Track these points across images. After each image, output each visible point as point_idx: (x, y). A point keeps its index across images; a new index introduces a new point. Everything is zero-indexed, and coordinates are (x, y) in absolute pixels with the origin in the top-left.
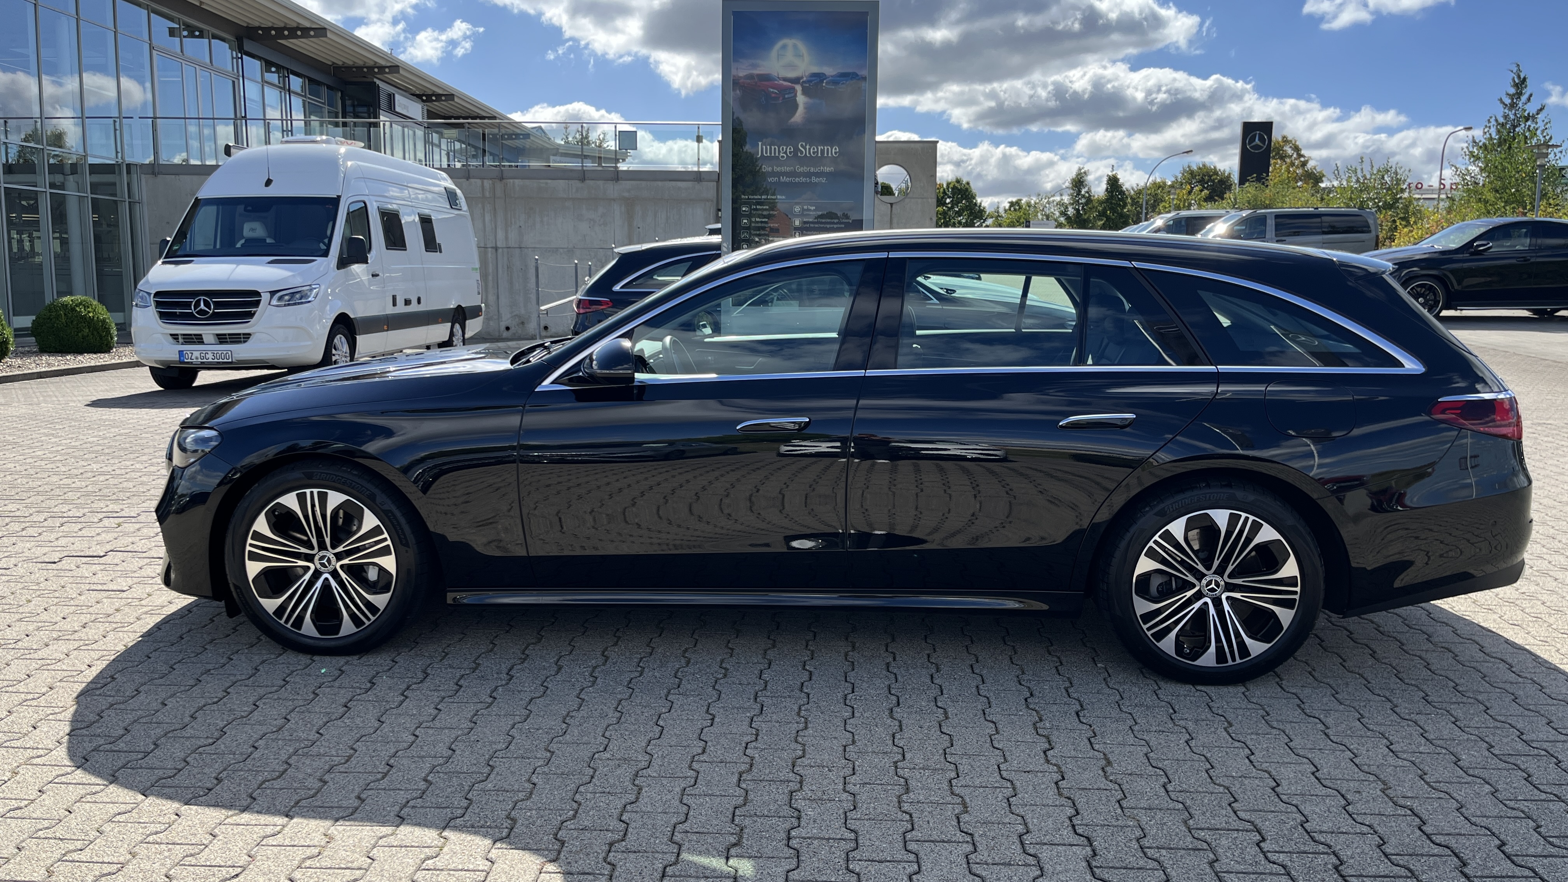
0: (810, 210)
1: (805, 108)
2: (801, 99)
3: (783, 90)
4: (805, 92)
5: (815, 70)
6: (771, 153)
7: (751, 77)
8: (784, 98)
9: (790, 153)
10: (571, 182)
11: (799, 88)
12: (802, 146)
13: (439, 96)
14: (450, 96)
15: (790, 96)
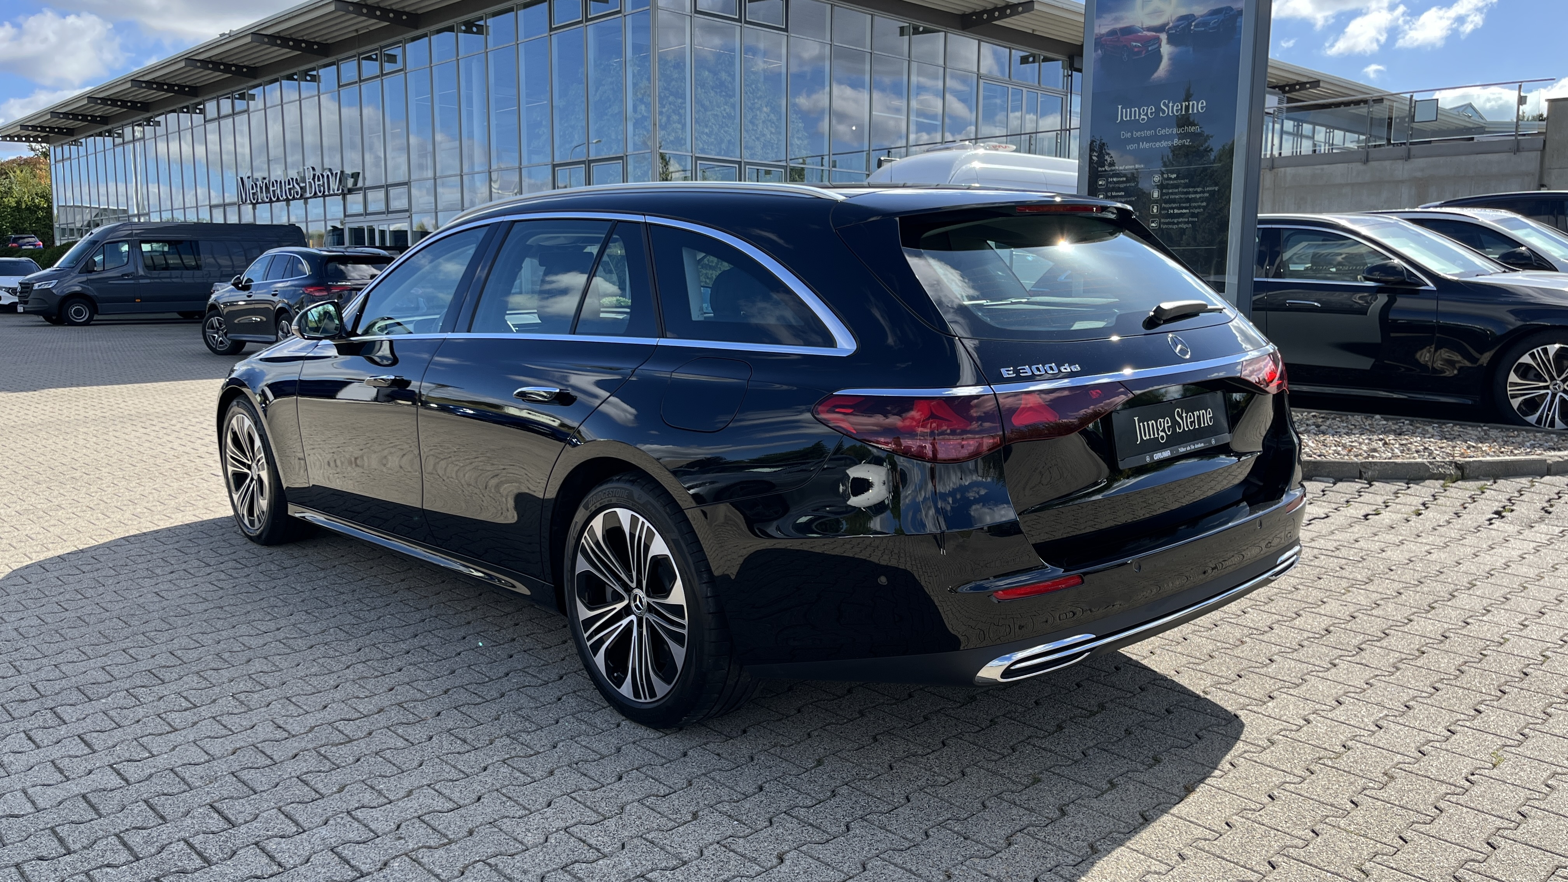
0: (1171, 179)
1: (1170, 59)
2: (1166, 49)
3: (1147, 41)
4: (1171, 41)
5: (1183, 12)
6: (1131, 117)
7: (1113, 33)
8: (1148, 51)
9: (1151, 114)
10: (1351, 165)
11: (1164, 37)
12: (1164, 104)
13: (1302, 85)
14: (1316, 83)
15: (1154, 47)
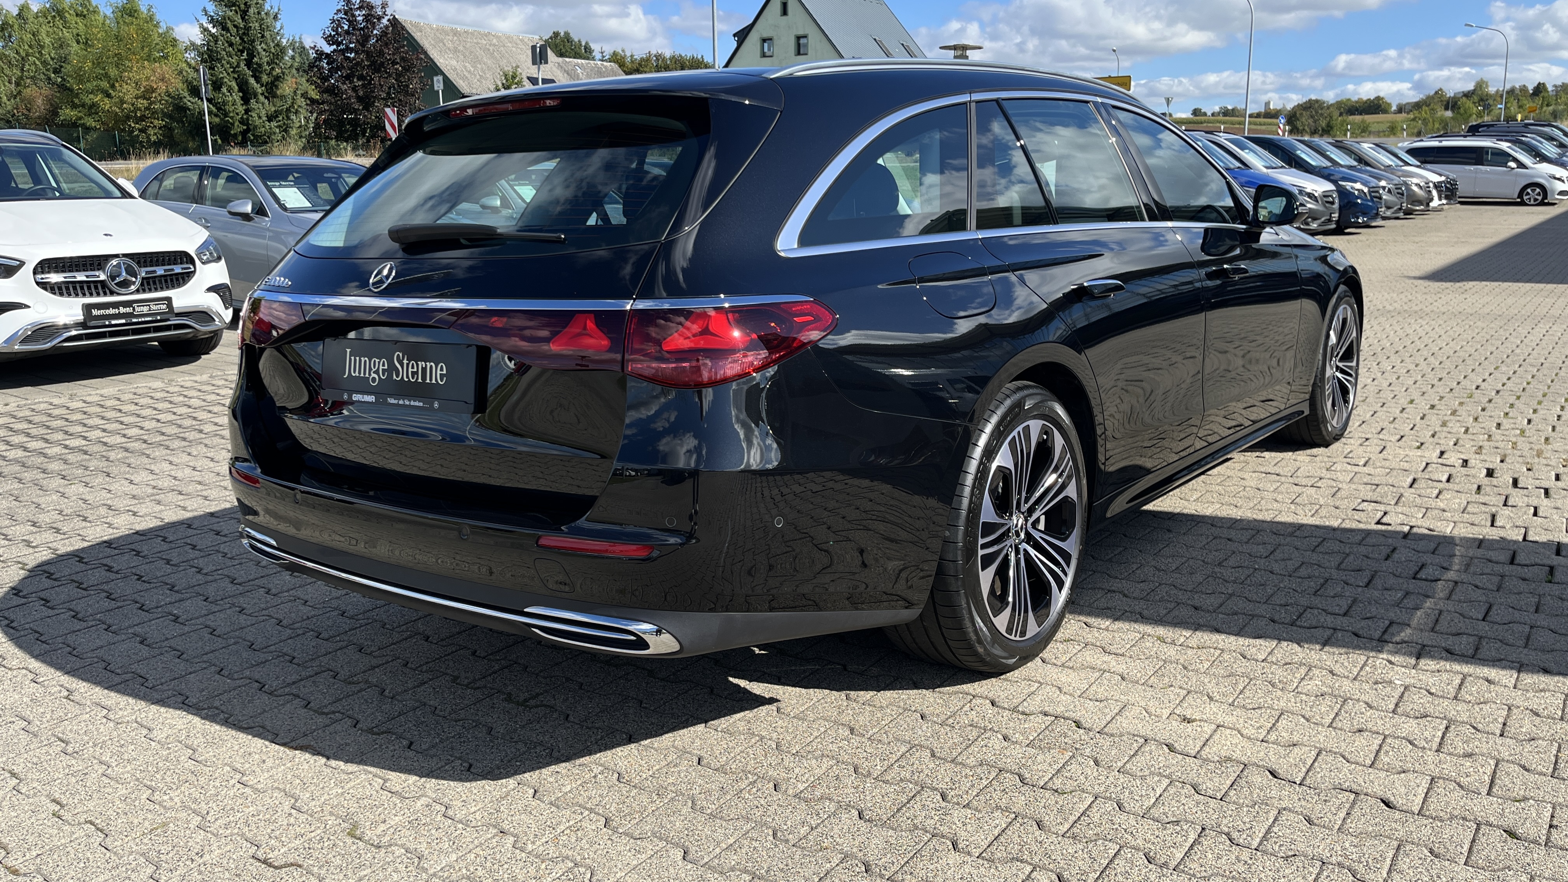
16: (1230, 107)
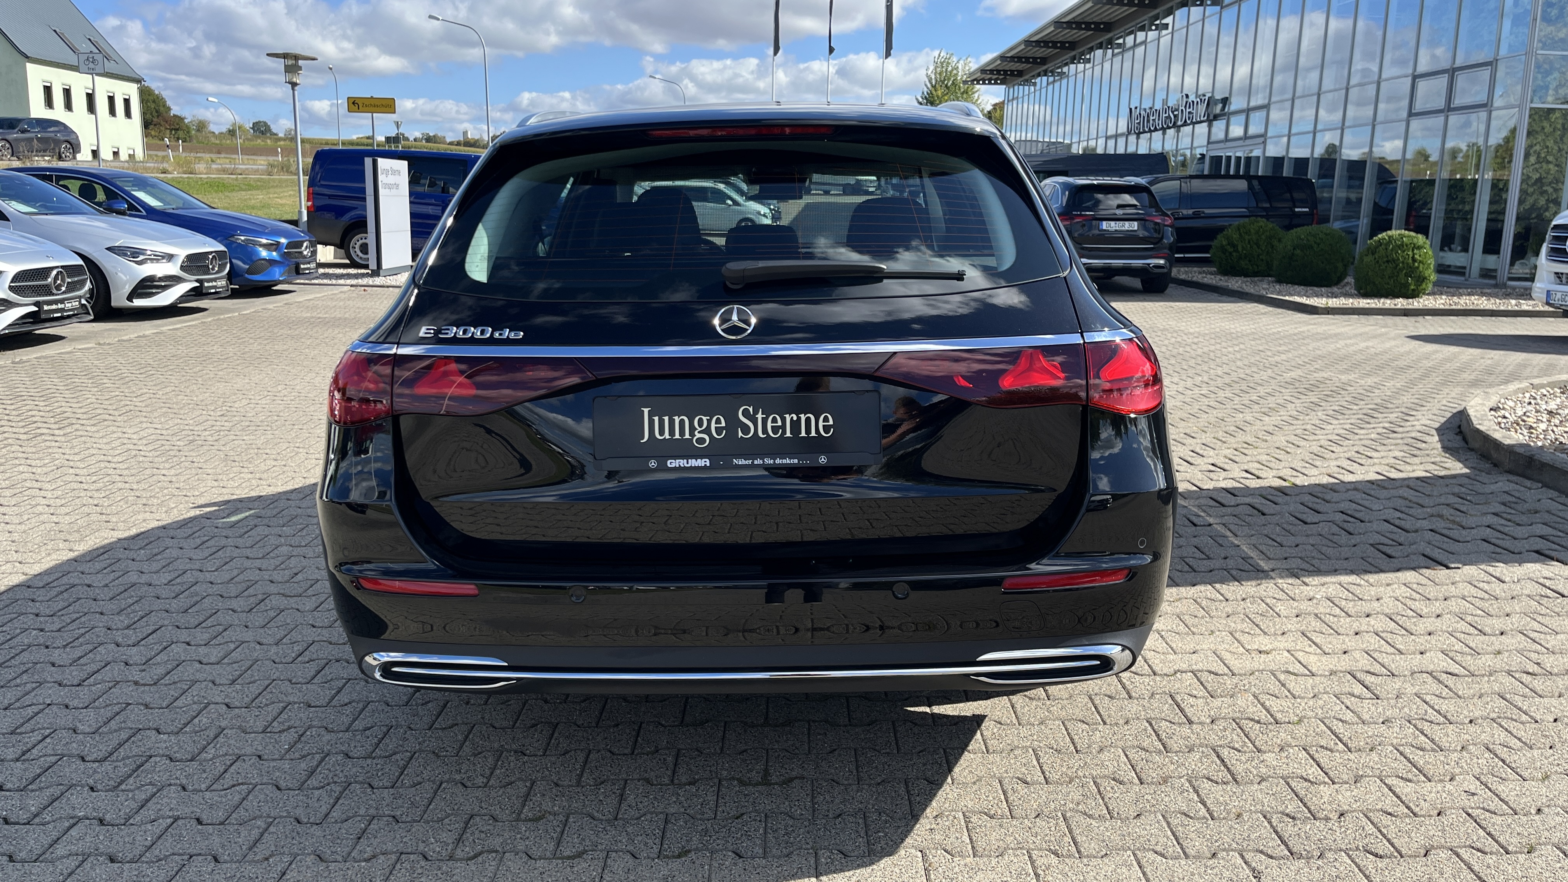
16: (431, 134)
